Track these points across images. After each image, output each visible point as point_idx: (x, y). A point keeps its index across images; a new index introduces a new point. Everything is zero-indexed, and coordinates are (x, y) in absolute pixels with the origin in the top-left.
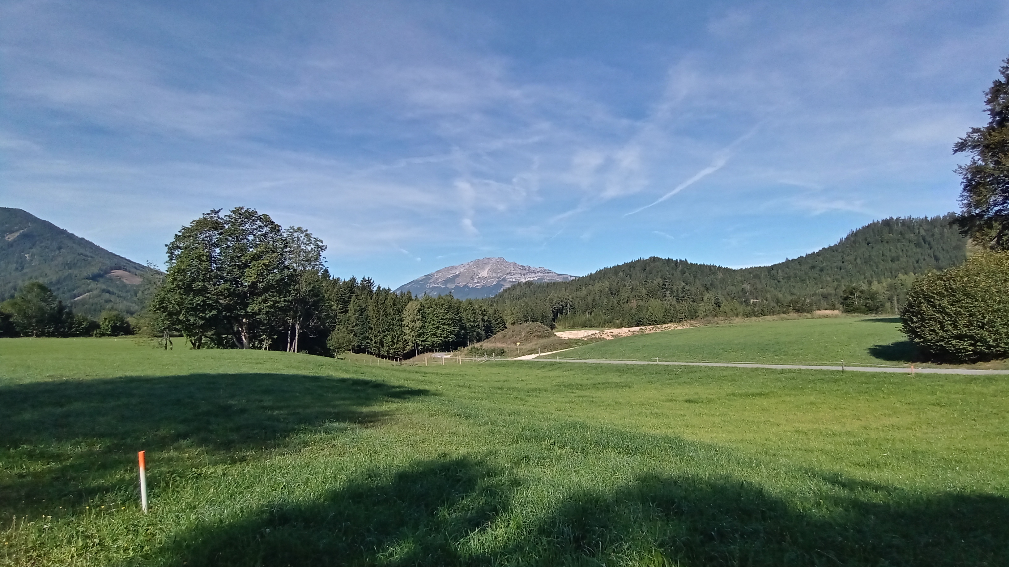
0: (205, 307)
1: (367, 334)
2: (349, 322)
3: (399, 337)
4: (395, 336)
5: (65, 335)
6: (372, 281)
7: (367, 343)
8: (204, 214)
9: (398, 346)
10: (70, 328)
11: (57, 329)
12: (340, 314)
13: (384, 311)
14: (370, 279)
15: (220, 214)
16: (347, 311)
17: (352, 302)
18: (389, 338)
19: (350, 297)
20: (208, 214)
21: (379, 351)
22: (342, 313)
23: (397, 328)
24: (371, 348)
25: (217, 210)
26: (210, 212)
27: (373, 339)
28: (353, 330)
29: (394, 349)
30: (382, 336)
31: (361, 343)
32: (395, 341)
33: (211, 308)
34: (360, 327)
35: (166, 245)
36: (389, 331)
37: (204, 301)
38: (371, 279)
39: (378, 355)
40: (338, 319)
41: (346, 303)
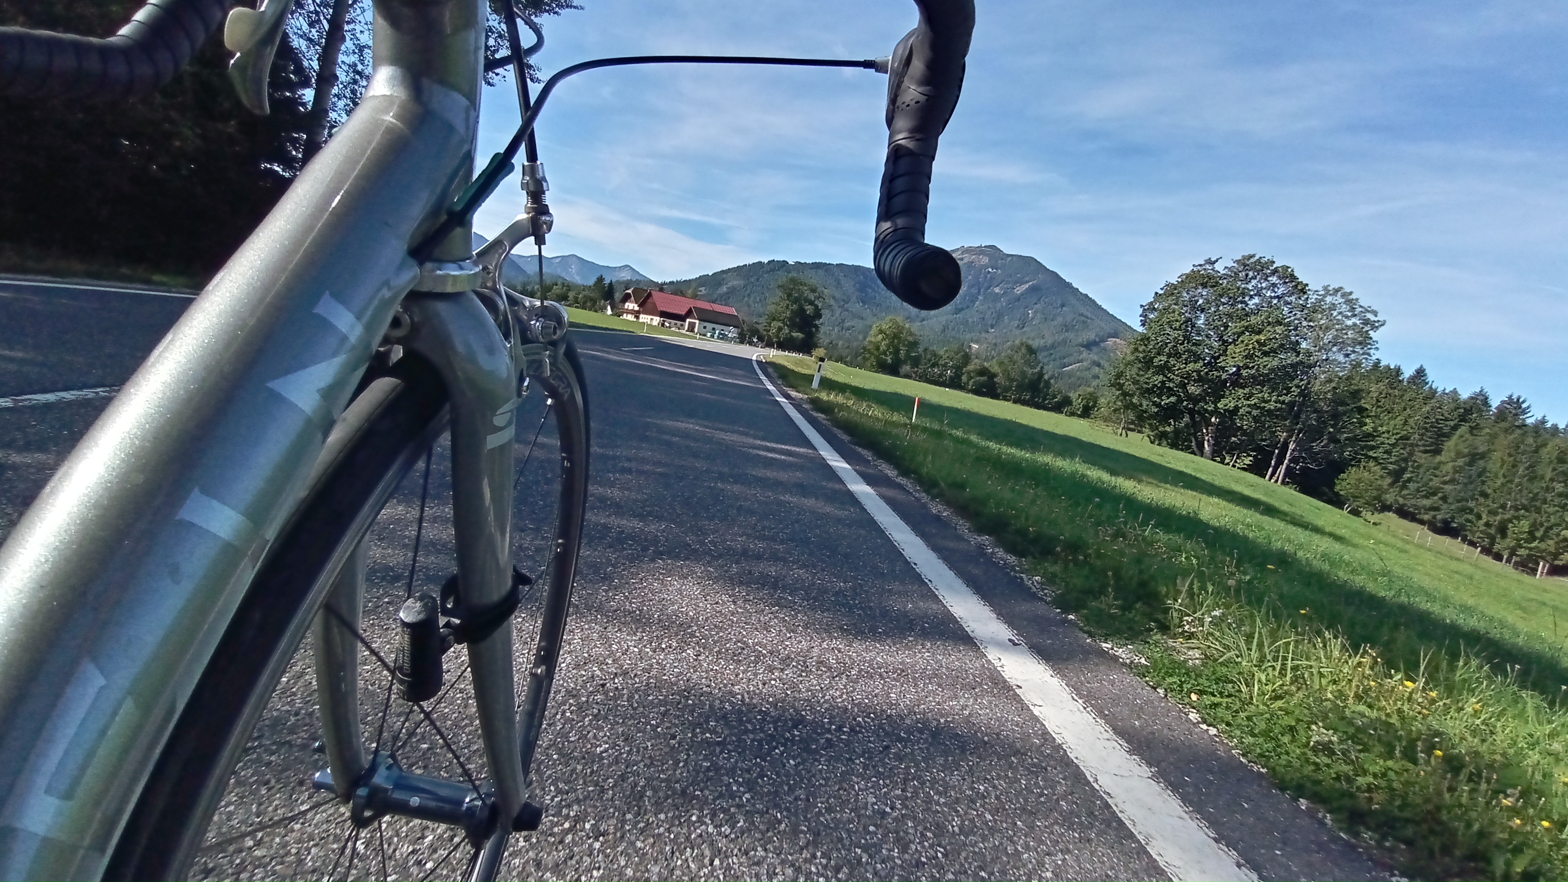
0: (1163, 390)
1: (1471, 504)
2: (1437, 472)
3: (1551, 528)
4: (1542, 525)
5: (1038, 406)
6: (1524, 406)
7: (1468, 521)
8: (1194, 265)
9: (1543, 546)
10: (1044, 399)
11: (1032, 398)
12: (1420, 454)
13: (1527, 469)
14: (1521, 400)
15: (1215, 265)
16: (1437, 452)
17: (1455, 437)
18: (1525, 525)
19: (1455, 428)
20: (1200, 265)
21: (1492, 543)
22: (1426, 452)
23: (1551, 510)
24: (1474, 533)
25: (1213, 259)
26: (1203, 263)
27: (1484, 516)
28: (1442, 488)
29: (1530, 549)
30: (1506, 517)
31: (1453, 518)
32: (1538, 534)
33: (1170, 392)
34: (1458, 487)
35: (1142, 306)
36: (1527, 510)
37: (1163, 382)
38: (1524, 402)
39: (1487, 551)
40: (1415, 461)
41: (1441, 436)
